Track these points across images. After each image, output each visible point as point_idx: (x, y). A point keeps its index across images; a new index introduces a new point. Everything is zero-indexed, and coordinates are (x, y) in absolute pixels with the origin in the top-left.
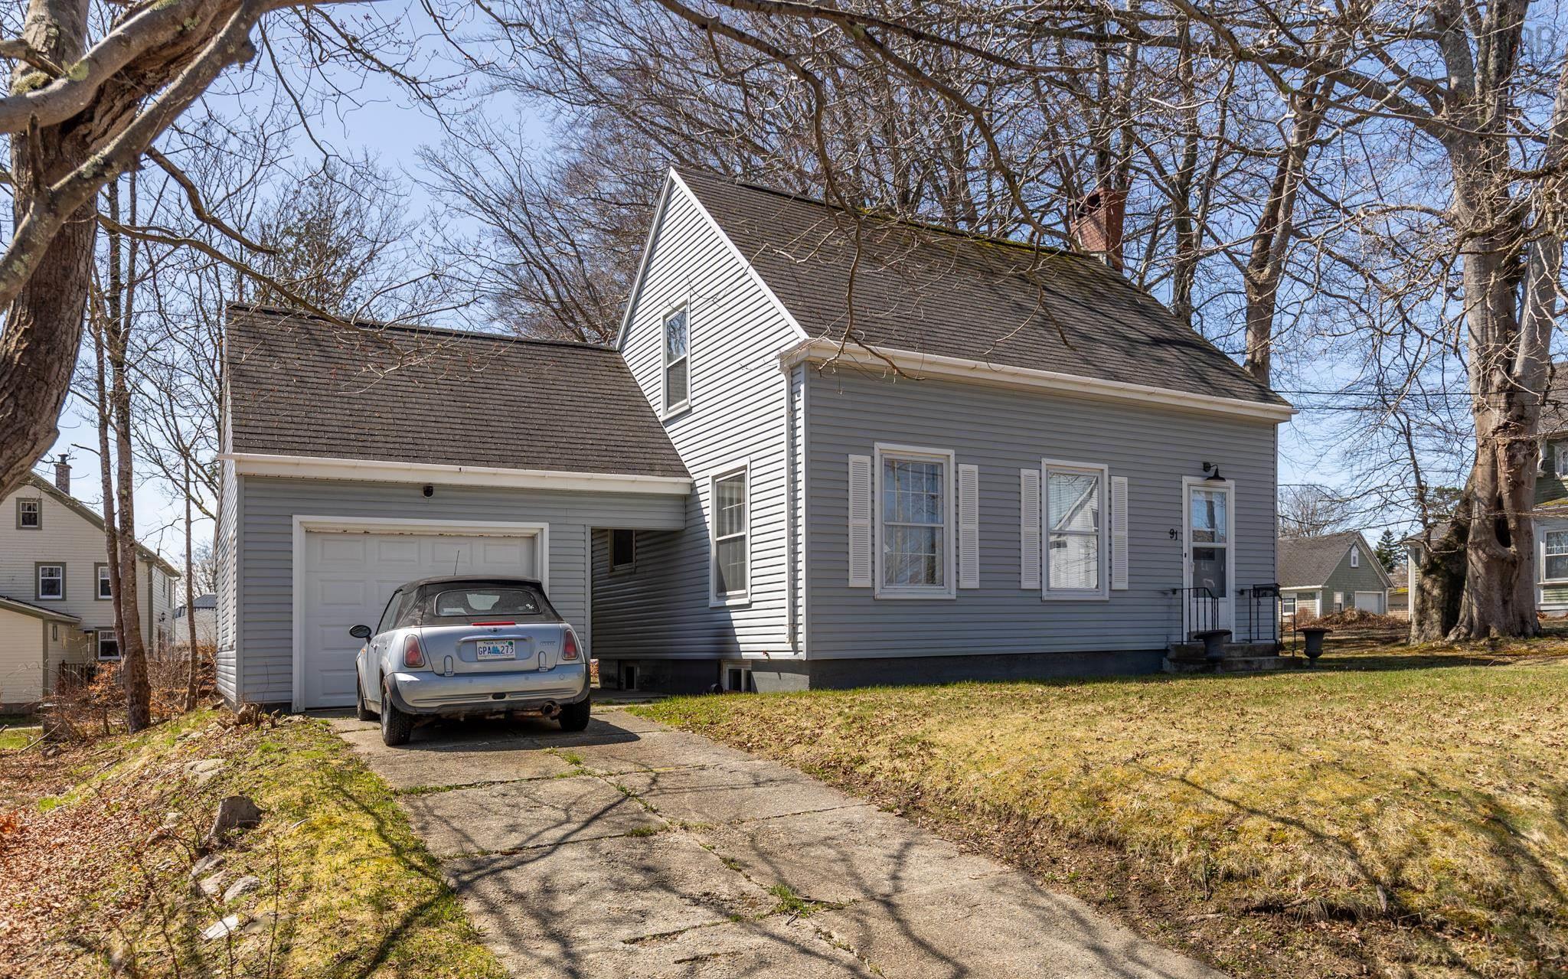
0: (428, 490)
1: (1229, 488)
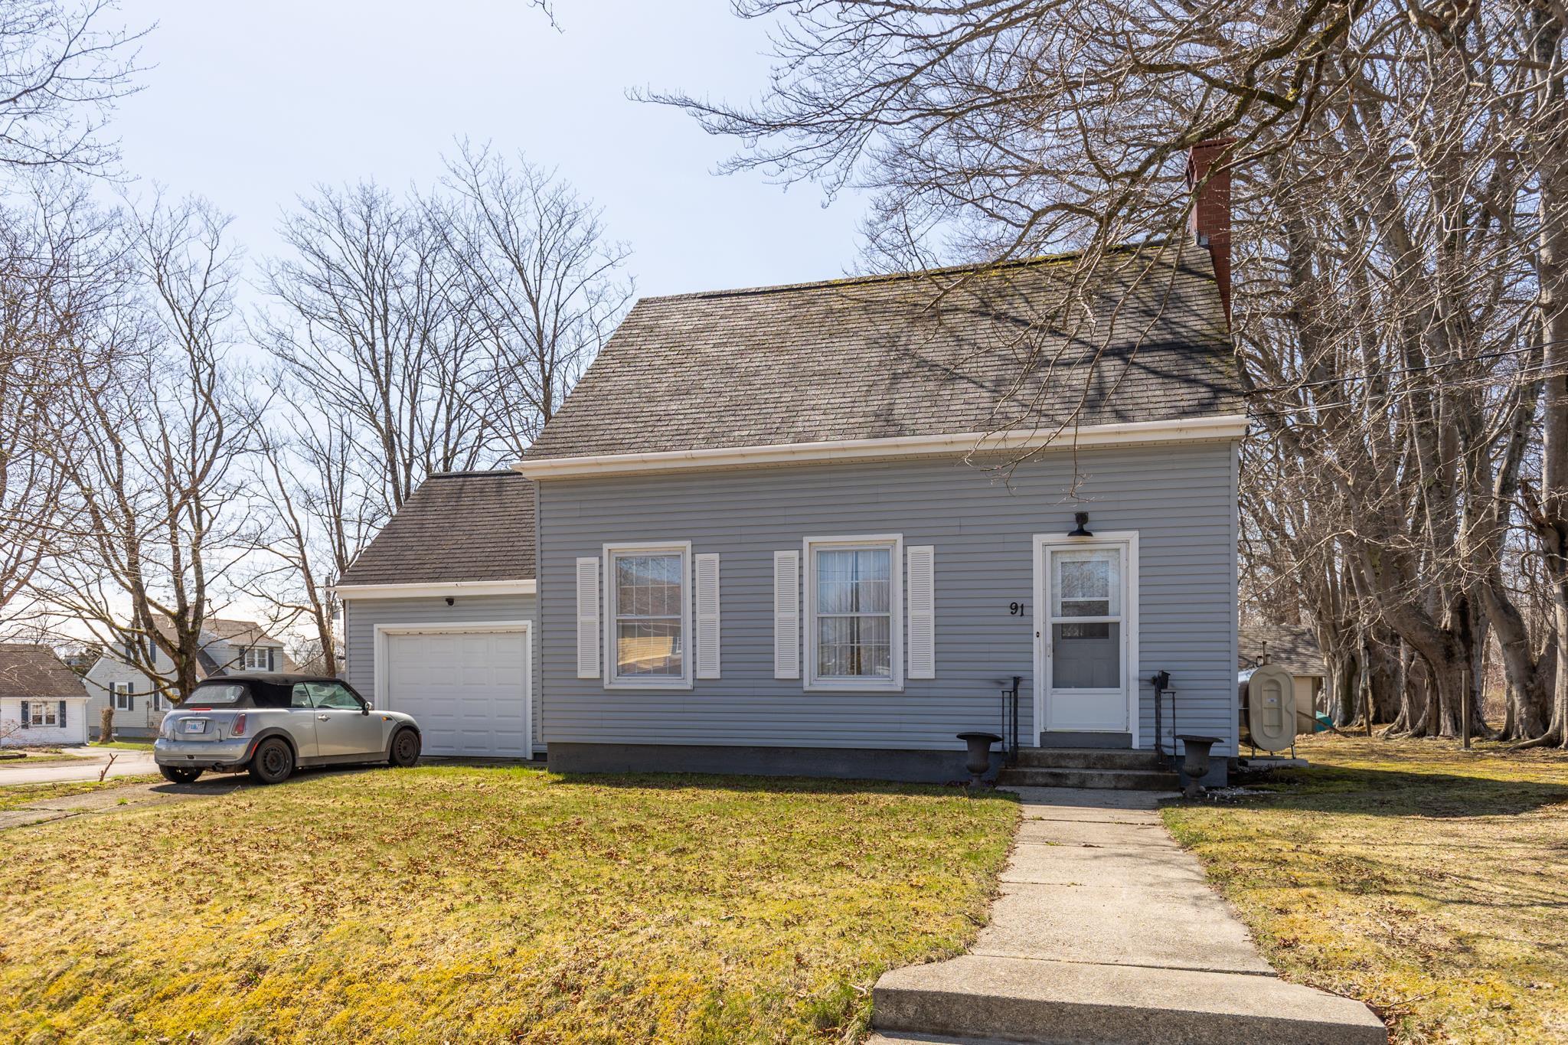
0: (450, 601)
1: (1127, 542)
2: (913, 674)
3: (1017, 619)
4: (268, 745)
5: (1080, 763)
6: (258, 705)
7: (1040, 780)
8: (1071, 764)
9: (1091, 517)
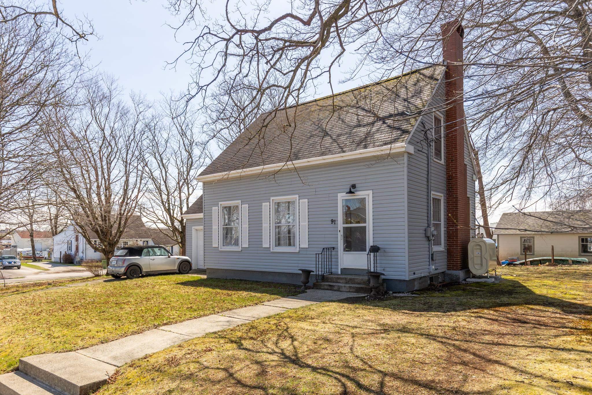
1: (369, 195)
2: (301, 246)
3: (333, 225)
4: (131, 268)
5: (344, 281)
6: (130, 256)
7: (326, 287)
8: (341, 281)
9: (357, 186)
